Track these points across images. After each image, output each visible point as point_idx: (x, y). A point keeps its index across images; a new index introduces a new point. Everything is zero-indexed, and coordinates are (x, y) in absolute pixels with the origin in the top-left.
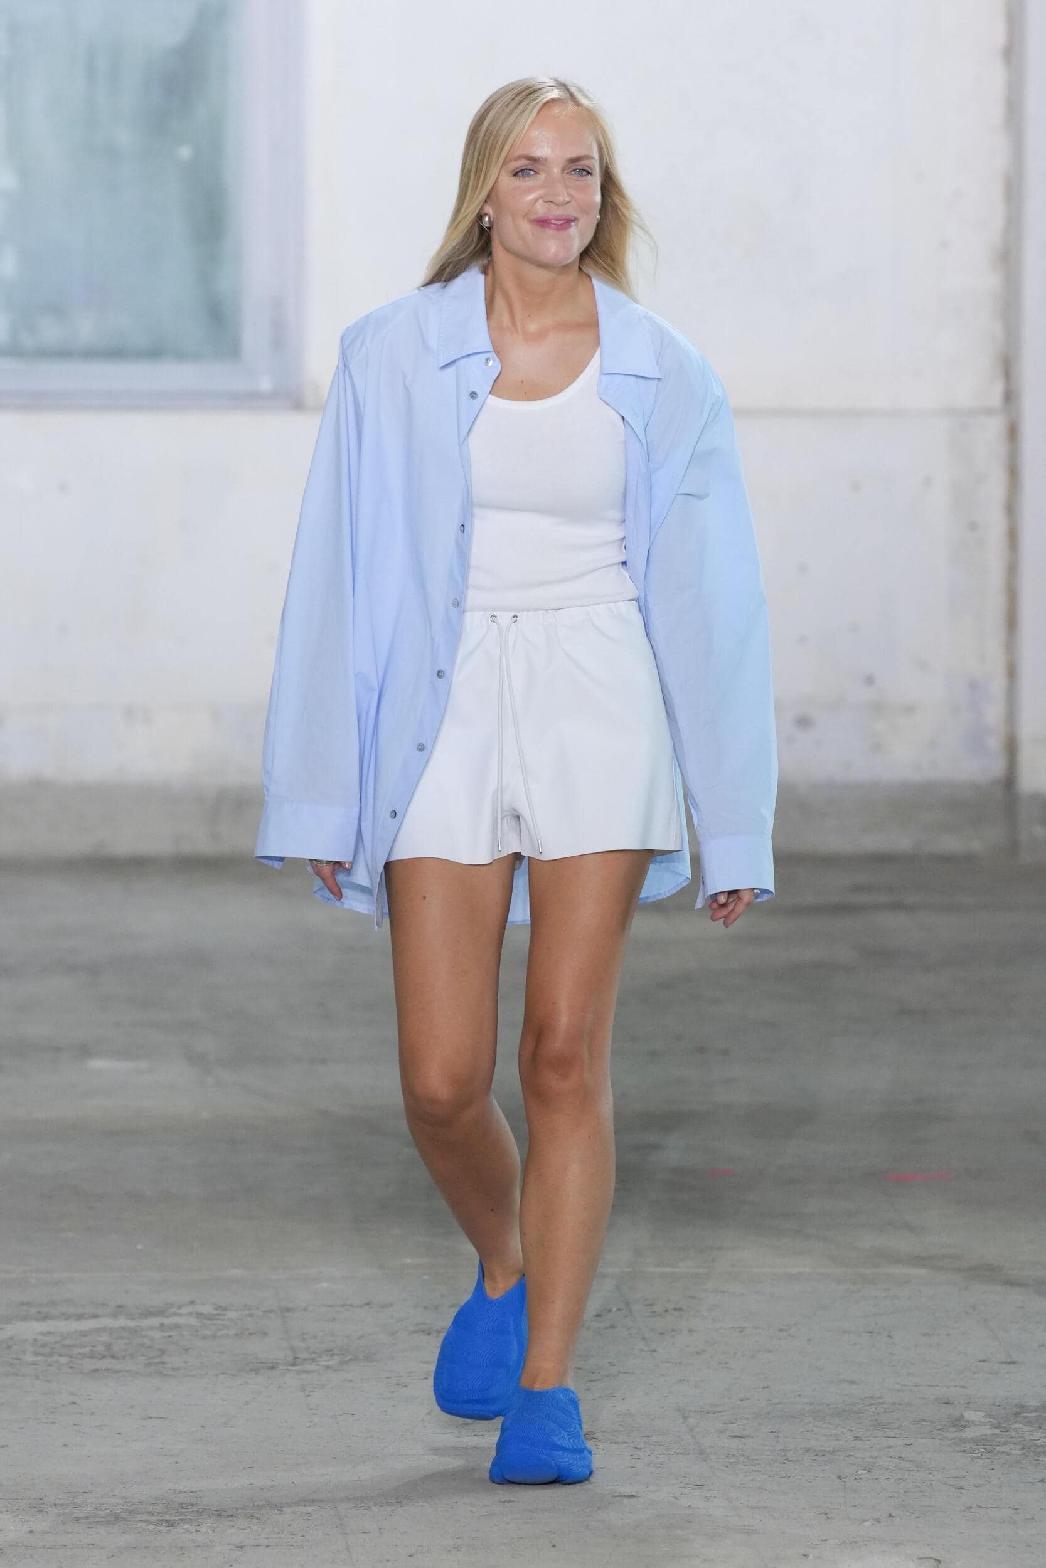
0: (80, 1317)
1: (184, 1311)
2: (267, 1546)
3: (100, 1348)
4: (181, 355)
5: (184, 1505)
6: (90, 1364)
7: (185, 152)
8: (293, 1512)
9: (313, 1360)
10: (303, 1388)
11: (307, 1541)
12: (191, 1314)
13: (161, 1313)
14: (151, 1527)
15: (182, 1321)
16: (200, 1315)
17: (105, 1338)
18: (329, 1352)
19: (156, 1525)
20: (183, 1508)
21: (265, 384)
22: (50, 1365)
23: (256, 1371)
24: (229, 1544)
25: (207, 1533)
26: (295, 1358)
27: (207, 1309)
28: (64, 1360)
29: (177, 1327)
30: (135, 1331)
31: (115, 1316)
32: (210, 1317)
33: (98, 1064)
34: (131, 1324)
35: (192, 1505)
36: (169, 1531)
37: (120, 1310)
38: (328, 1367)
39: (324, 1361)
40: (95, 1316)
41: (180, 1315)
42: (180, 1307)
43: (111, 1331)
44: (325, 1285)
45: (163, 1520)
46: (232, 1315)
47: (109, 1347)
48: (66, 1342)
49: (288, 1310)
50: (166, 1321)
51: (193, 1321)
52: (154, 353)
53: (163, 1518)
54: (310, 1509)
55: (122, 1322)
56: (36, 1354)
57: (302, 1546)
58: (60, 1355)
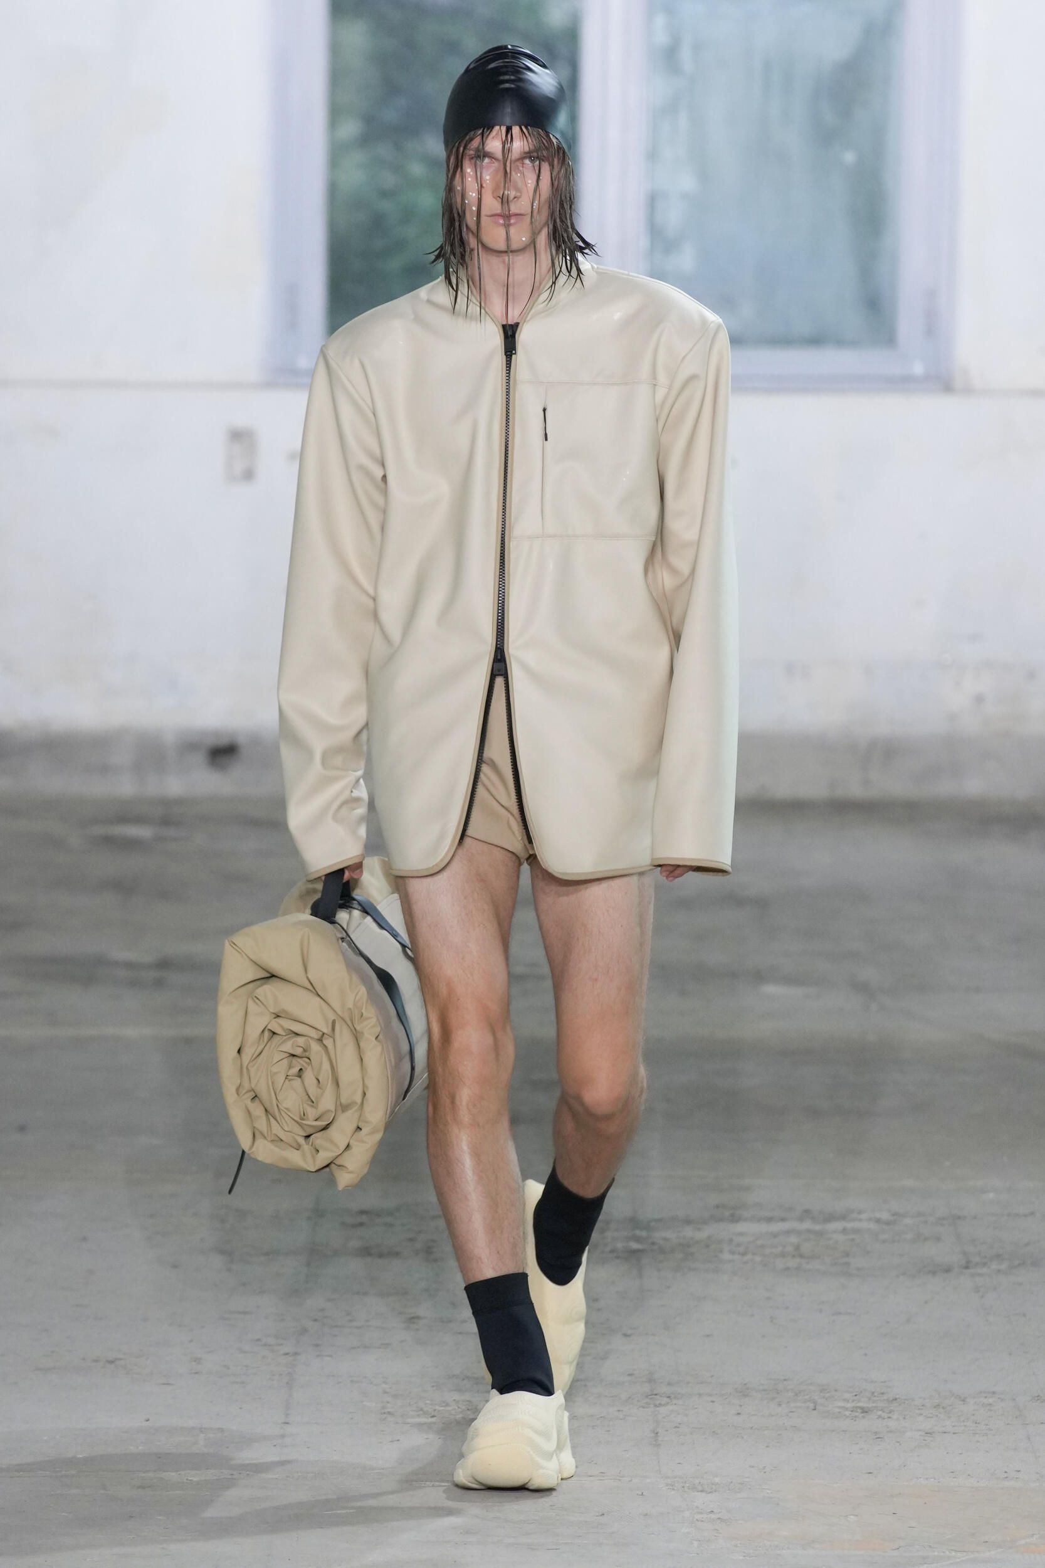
0: (770, 1220)
1: (864, 1216)
2: (954, 1433)
3: (790, 1249)
4: (840, 342)
5: (876, 1394)
6: (780, 1264)
7: (849, 157)
8: (975, 1403)
9: (985, 1264)
10: (977, 1289)
11: (990, 1430)
12: (870, 1220)
13: (843, 1217)
14: (847, 1413)
15: (864, 1225)
16: (878, 1221)
17: (793, 1239)
18: (998, 1257)
19: (852, 1411)
20: (875, 1396)
21: (918, 369)
22: (746, 1263)
23: (934, 1273)
24: (920, 1430)
25: (898, 1419)
26: (968, 1262)
27: (885, 1216)
28: (758, 1259)
29: (857, 1231)
30: (820, 1234)
31: (801, 1219)
32: (888, 1223)
33: (770, 989)
34: (817, 1227)
35: (883, 1394)
36: (863, 1417)
37: (807, 1214)
38: (999, 1271)
39: (994, 1266)
40: (783, 1220)
41: (860, 1220)
42: (860, 1213)
43: (798, 1233)
44: (991, 1195)
45: (857, 1407)
46: (908, 1221)
47: (797, 1247)
48: (759, 1242)
49: (959, 1218)
50: (850, 1225)
51: (872, 1226)
52: (815, 341)
53: (858, 1405)
54: (991, 1401)
55: (807, 1225)
56: (732, 1253)
57: (986, 1434)
58: (754, 1254)
